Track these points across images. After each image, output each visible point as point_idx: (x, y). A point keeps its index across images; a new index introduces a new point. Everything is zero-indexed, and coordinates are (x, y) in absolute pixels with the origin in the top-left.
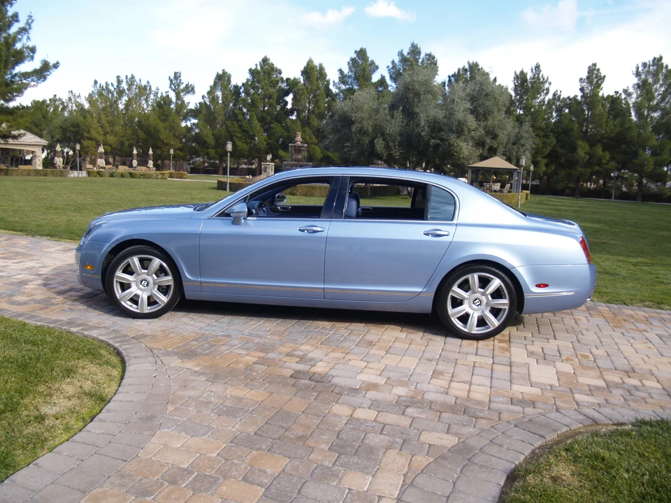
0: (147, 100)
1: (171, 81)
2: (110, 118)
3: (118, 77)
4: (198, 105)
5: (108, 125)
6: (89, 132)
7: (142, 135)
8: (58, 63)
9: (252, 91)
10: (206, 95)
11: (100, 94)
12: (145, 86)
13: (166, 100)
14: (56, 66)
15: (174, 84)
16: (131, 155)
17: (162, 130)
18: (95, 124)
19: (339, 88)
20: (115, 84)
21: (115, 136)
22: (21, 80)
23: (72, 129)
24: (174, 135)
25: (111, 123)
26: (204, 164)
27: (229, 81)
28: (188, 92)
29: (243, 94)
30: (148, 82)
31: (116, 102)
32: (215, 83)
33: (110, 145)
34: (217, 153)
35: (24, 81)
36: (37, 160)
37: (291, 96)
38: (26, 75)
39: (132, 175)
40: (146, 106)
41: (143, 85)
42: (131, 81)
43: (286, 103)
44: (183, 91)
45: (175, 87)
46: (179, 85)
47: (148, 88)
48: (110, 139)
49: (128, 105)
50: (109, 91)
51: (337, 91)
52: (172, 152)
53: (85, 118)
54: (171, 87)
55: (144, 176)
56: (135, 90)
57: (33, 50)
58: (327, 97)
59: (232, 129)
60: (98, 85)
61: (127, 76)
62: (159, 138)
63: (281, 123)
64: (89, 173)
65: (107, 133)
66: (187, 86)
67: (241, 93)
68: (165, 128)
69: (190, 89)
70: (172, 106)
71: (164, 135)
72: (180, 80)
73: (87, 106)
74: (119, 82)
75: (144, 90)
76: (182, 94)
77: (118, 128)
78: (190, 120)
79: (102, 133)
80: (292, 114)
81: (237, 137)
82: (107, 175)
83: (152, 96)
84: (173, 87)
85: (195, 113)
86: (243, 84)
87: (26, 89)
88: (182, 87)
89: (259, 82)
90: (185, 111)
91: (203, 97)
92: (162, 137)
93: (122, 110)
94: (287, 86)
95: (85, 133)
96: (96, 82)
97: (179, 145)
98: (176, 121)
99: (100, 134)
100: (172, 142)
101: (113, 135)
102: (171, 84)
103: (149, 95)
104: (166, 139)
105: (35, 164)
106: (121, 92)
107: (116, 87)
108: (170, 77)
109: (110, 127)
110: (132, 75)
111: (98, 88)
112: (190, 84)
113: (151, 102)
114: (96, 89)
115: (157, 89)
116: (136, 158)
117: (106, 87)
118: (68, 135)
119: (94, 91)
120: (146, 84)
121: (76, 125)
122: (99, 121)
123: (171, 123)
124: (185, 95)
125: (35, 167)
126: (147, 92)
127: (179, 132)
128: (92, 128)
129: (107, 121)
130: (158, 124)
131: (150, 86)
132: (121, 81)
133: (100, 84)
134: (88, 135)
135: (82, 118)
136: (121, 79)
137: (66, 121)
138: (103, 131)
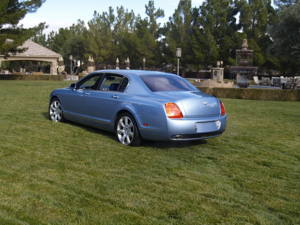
0: (131, 23)
1: (147, 7)
2: (104, 37)
3: (110, 8)
4: (166, 24)
5: (101, 42)
6: (88, 48)
7: (125, 49)
9: (207, 12)
10: (172, 16)
11: (98, 20)
13: (145, 23)
15: (149, 10)
16: (115, 63)
17: (139, 45)
18: (92, 41)
19: (279, 5)
20: (108, 13)
21: (107, 50)
22: (24, 7)
23: (77, 46)
24: (148, 48)
25: (105, 41)
26: (173, 69)
27: (190, 5)
28: (159, 16)
29: (201, 15)
30: (132, 11)
31: (109, 26)
32: (179, 7)
33: (103, 57)
35: (27, 8)
36: (54, 69)
37: (239, 14)
38: (28, 3)
40: (130, 28)
41: (129, 13)
42: (121, 10)
43: (235, 20)
44: (155, 15)
45: (150, 12)
46: (152, 11)
47: (132, 15)
48: (103, 52)
49: (116, 27)
50: (105, 18)
51: (277, 7)
52: (144, 60)
53: (86, 37)
54: (146, 12)
56: (123, 17)
58: (269, 13)
59: (191, 42)
60: (97, 14)
61: (118, 8)
62: (136, 51)
63: (230, 36)
64: (80, 77)
65: (102, 48)
66: (159, 11)
67: (199, 14)
68: (142, 43)
69: (161, 13)
70: (148, 27)
71: (141, 48)
72: (154, 7)
73: (88, 28)
74: (111, 10)
75: (129, 16)
76: (154, 17)
77: (109, 44)
78: (161, 37)
79: (98, 48)
80: (239, 29)
81: (196, 48)
83: (135, 21)
84: (148, 12)
85: (164, 31)
86: (201, 7)
87: (26, 13)
88: (155, 12)
89: (212, 4)
90: (157, 30)
91: (170, 18)
92: (138, 49)
93: (113, 31)
94: (235, 6)
95: (86, 48)
96: (95, 12)
97: (152, 55)
98: (149, 37)
99: (96, 49)
100: (147, 53)
101: (106, 49)
102: (146, 11)
103: (132, 20)
104: (142, 51)
105: (52, 71)
106: (112, 18)
107: (109, 15)
108: (146, 5)
109: (103, 43)
110: (122, 6)
111: (97, 16)
112: (160, 9)
113: (134, 25)
114: (96, 17)
115: (138, 15)
116: (118, 65)
117: (103, 15)
118: (75, 50)
119: (94, 18)
120: (131, 12)
121: (80, 43)
122: (96, 39)
123: (146, 39)
124: (157, 18)
125: (52, 73)
126: (132, 18)
127: (152, 45)
128: (91, 44)
129: (101, 40)
130: (136, 40)
131: (134, 13)
132: (113, 10)
133: (98, 14)
134: (88, 50)
135: (84, 38)
136: (112, 9)
137: (74, 40)
138: (98, 46)
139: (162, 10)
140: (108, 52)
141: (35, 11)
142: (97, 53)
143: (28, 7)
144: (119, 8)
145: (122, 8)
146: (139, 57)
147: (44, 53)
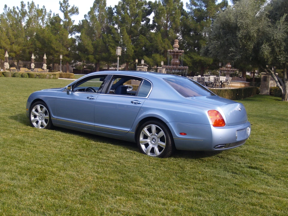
0: (43, 20)
1: (61, 4)
2: (15, 32)
3: (22, 2)
4: (81, 22)
5: (13, 37)
7: (39, 44)
9: (122, 12)
10: (87, 14)
11: (9, 15)
12: (42, 9)
13: (57, 19)
15: (63, 7)
16: (30, 59)
17: (54, 41)
18: (4, 36)
19: (191, 9)
20: (20, 8)
24: (63, 45)
25: (16, 36)
26: (83, 66)
27: (105, 4)
28: (73, 13)
29: (115, 14)
30: (44, 7)
31: (20, 21)
32: (94, 6)
33: (15, 52)
34: (95, 58)
39: (30, 76)
40: (43, 23)
42: (32, 6)
43: (149, 20)
44: (70, 12)
45: (64, 9)
46: (67, 8)
47: (44, 11)
48: (15, 47)
49: (29, 23)
50: (16, 12)
51: (189, 10)
52: (61, 57)
54: (61, 9)
55: (39, 76)
56: (34, 13)
58: (181, 16)
59: (107, 40)
60: (8, 8)
61: (28, 3)
62: (52, 47)
63: (144, 35)
65: (13, 43)
66: (73, 9)
67: (113, 13)
68: (56, 39)
69: (75, 11)
70: (62, 23)
71: (55, 45)
72: (68, 4)
74: (23, 5)
75: (41, 12)
76: (69, 14)
77: (21, 40)
78: (75, 34)
79: (10, 43)
80: (153, 29)
81: (111, 46)
82: (10, 75)
83: (46, 17)
85: (78, 28)
86: (116, 6)
88: (69, 9)
89: (127, 4)
90: (71, 27)
91: (85, 16)
92: (53, 46)
93: (24, 27)
94: (149, 7)
96: (6, 6)
97: (66, 52)
98: (64, 34)
99: (8, 45)
100: (61, 50)
101: (18, 45)
102: (60, 7)
103: (44, 16)
104: (57, 47)
106: (24, 13)
107: (20, 10)
108: (60, 2)
109: (15, 39)
110: (32, 2)
111: (7, 10)
112: (75, 7)
113: (46, 21)
114: (6, 11)
115: (50, 11)
116: (33, 62)
117: (13, 10)
119: (4, 12)
120: (42, 8)
122: (7, 34)
123: (61, 35)
124: (71, 15)
126: (43, 14)
127: (67, 42)
128: (2, 39)
129: (13, 35)
130: (51, 36)
131: (45, 9)
133: (9, 8)
136: (24, 4)
139: (76, 7)
140: (20, 48)
142: (8, 48)
146: (54, 53)
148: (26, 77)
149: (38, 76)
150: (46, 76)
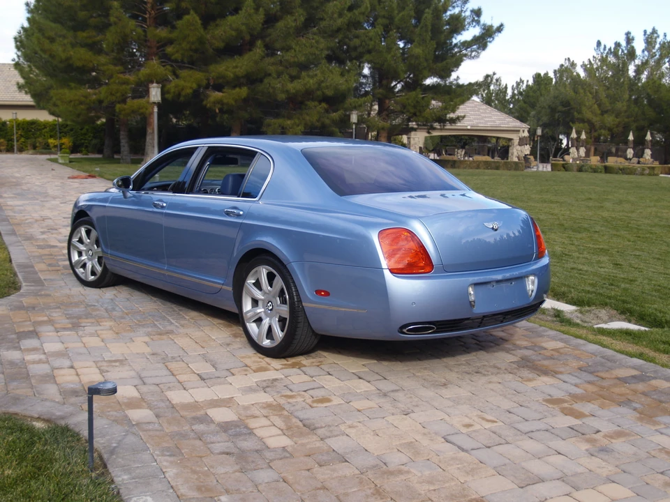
2: (613, 92)
3: (628, 34)
5: (607, 101)
6: (580, 112)
7: (651, 113)
8: (502, 25)
11: (604, 60)
14: (500, 29)
16: (626, 142)
18: (589, 101)
20: (624, 44)
21: (617, 117)
22: (461, 51)
23: (560, 108)
25: (613, 99)
33: (610, 129)
35: (464, 52)
36: (515, 150)
38: (466, 44)
39: (607, 170)
48: (610, 120)
53: (576, 92)
55: (623, 171)
57: (478, 13)
60: (602, 47)
61: (645, 32)
64: (554, 167)
65: (606, 112)
73: (582, 74)
74: (629, 39)
77: (620, 106)
79: (599, 112)
82: (575, 168)
87: (462, 61)
95: (575, 113)
96: (599, 43)
99: (596, 115)
101: (614, 115)
105: (512, 155)
106: (632, 54)
107: (625, 49)
109: (611, 103)
110: (654, 29)
111: (602, 51)
114: (599, 53)
116: (632, 146)
117: (614, 49)
118: (556, 117)
119: (595, 55)
121: (566, 104)
122: (596, 96)
125: (512, 158)
128: (585, 106)
129: (607, 96)
132: (633, 39)
133: (605, 46)
134: (580, 116)
135: (572, 93)
136: (631, 37)
137: (556, 97)
138: (600, 109)
140: (618, 120)
141: (477, 57)
142: (597, 122)
143: (466, 49)
144: (648, 33)
145: (654, 31)
147: (498, 123)
148: (601, 172)
149: (621, 170)
150: (636, 170)
